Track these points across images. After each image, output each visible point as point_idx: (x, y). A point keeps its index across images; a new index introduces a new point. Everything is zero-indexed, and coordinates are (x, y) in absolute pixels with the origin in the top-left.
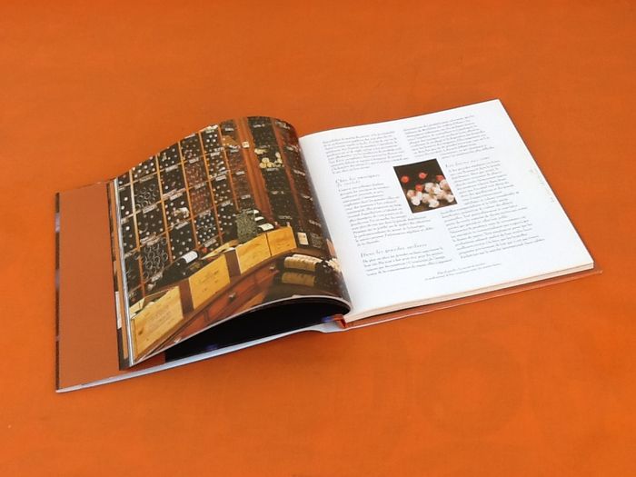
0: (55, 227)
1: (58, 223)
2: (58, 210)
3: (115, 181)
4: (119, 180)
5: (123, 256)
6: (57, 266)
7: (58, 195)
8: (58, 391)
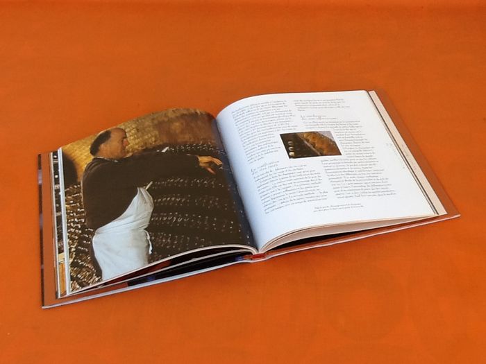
0: (38, 181)
1: (40, 177)
2: (39, 168)
3: (52, 154)
4: (54, 155)
5: (56, 215)
6: (41, 211)
7: (39, 156)
8: (43, 307)
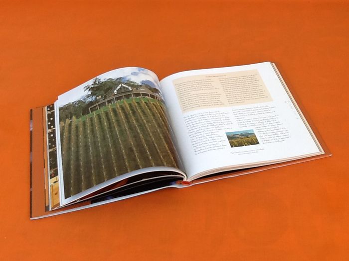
1: (31, 126)
2: (31, 118)
3: (46, 107)
4: (48, 108)
5: (49, 151)
6: (31, 150)
7: (31, 110)
8: (31, 219)
